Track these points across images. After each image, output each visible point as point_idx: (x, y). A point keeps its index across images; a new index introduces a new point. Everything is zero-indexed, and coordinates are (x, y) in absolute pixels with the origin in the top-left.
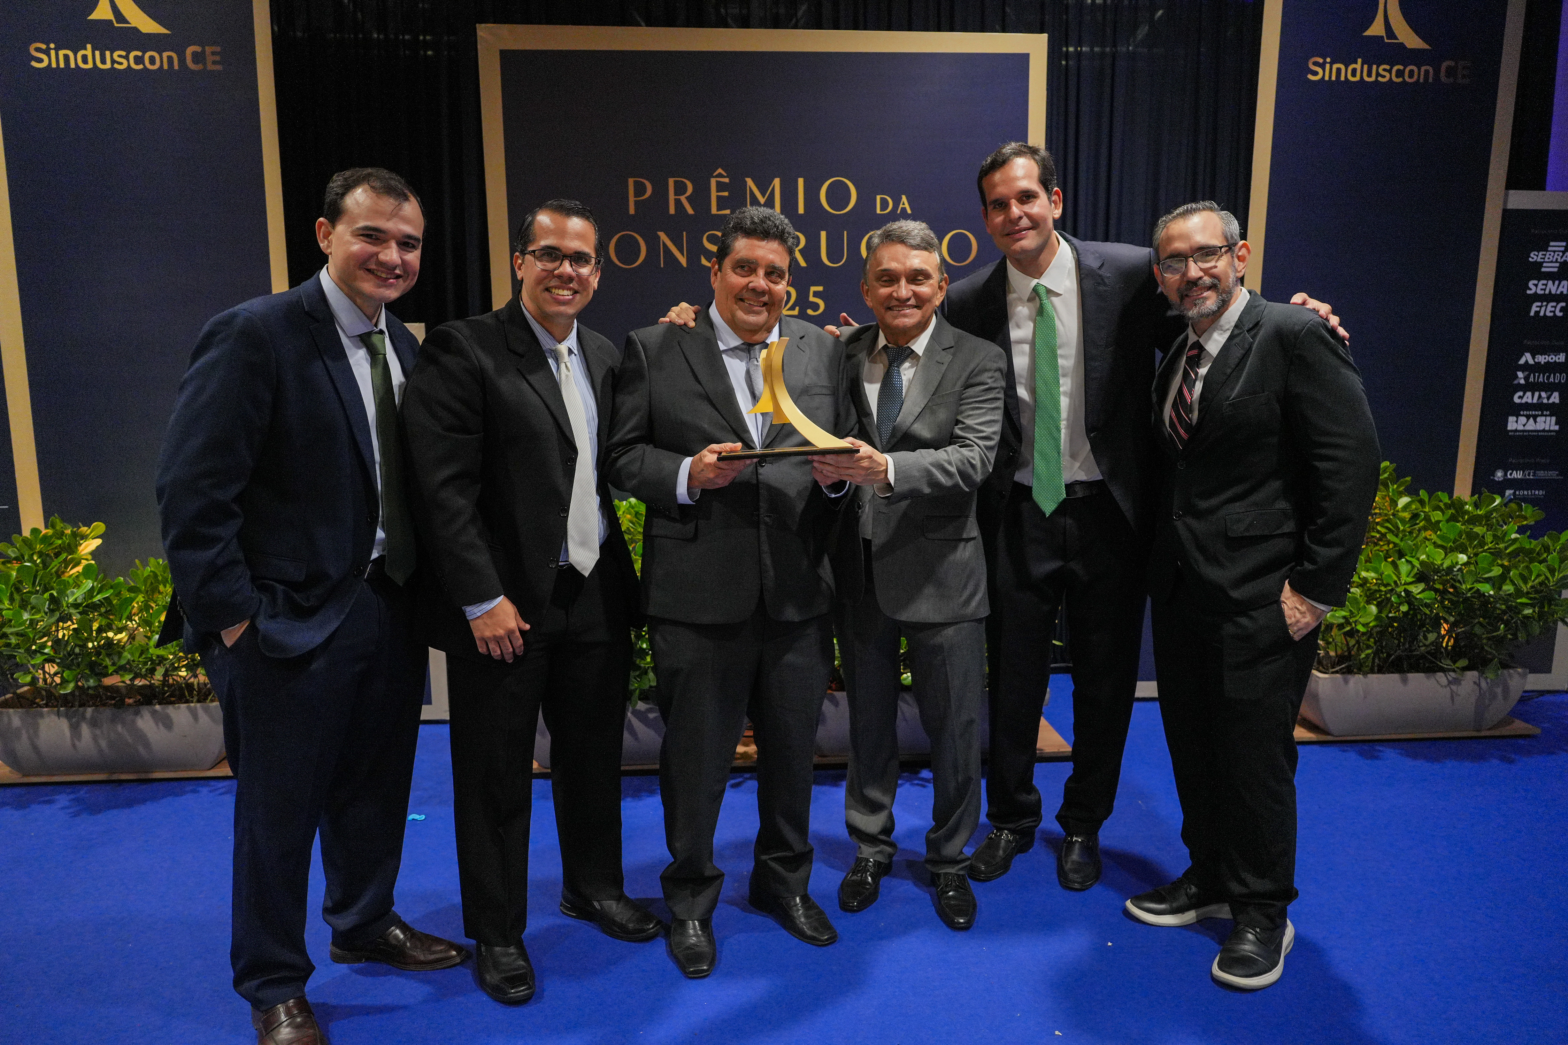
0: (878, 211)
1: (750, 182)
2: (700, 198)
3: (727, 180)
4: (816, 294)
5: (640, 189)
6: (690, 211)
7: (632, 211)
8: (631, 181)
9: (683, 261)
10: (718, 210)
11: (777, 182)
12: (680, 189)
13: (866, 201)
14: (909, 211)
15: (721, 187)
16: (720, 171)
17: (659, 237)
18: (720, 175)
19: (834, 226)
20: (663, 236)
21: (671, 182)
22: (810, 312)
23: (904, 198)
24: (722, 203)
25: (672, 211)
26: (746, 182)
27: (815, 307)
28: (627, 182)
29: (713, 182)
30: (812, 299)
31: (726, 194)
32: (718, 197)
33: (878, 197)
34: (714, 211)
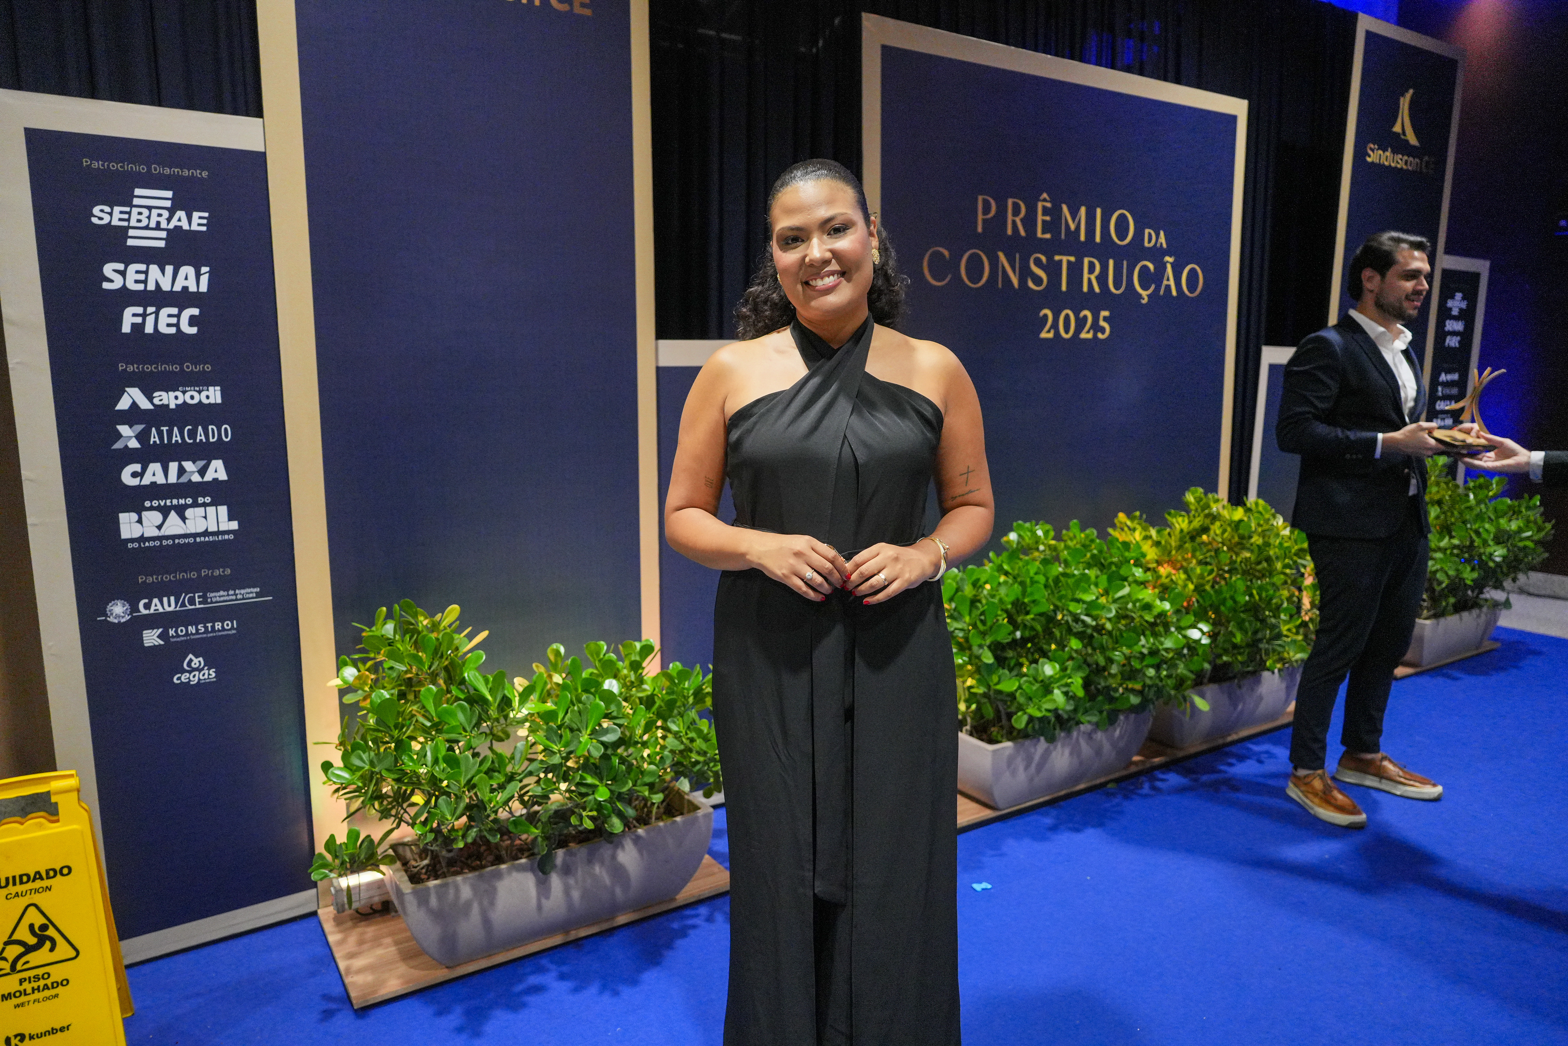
0: (1146, 244)
1: (1065, 208)
2: (1030, 221)
3: (1049, 205)
4: (1105, 319)
5: (987, 209)
6: (1023, 233)
7: (980, 229)
8: (980, 198)
9: (1015, 282)
10: (1043, 232)
11: (1083, 210)
12: (1016, 211)
13: (1139, 234)
14: (1165, 246)
15: (1045, 211)
16: (1045, 195)
17: (998, 257)
18: (1045, 200)
19: (1119, 254)
20: (1001, 255)
21: (1010, 202)
22: (1100, 335)
23: (1162, 233)
24: (1046, 227)
25: (1009, 232)
26: (1061, 209)
27: (1103, 330)
28: (976, 200)
29: (1040, 205)
30: (1102, 323)
31: (1048, 218)
32: (1044, 222)
33: (1147, 231)
34: (1039, 234)
